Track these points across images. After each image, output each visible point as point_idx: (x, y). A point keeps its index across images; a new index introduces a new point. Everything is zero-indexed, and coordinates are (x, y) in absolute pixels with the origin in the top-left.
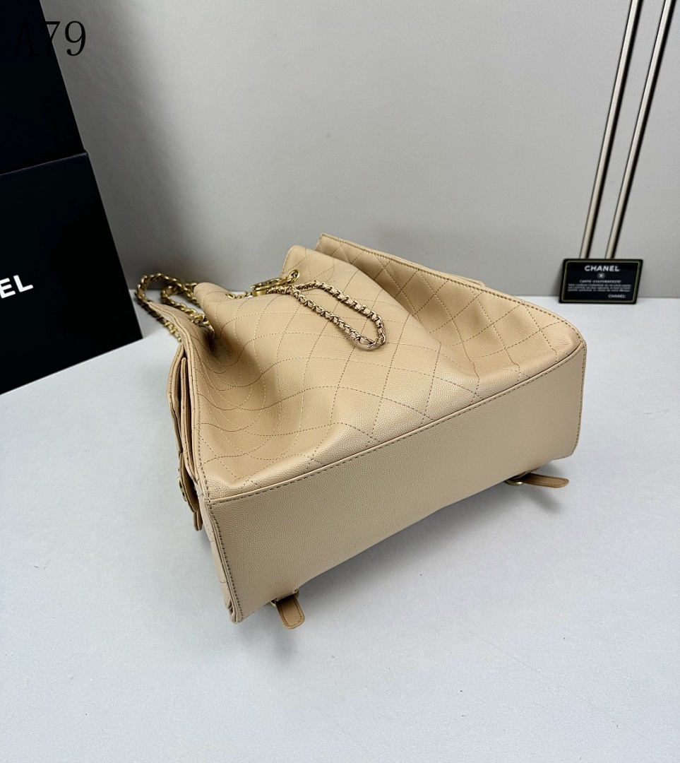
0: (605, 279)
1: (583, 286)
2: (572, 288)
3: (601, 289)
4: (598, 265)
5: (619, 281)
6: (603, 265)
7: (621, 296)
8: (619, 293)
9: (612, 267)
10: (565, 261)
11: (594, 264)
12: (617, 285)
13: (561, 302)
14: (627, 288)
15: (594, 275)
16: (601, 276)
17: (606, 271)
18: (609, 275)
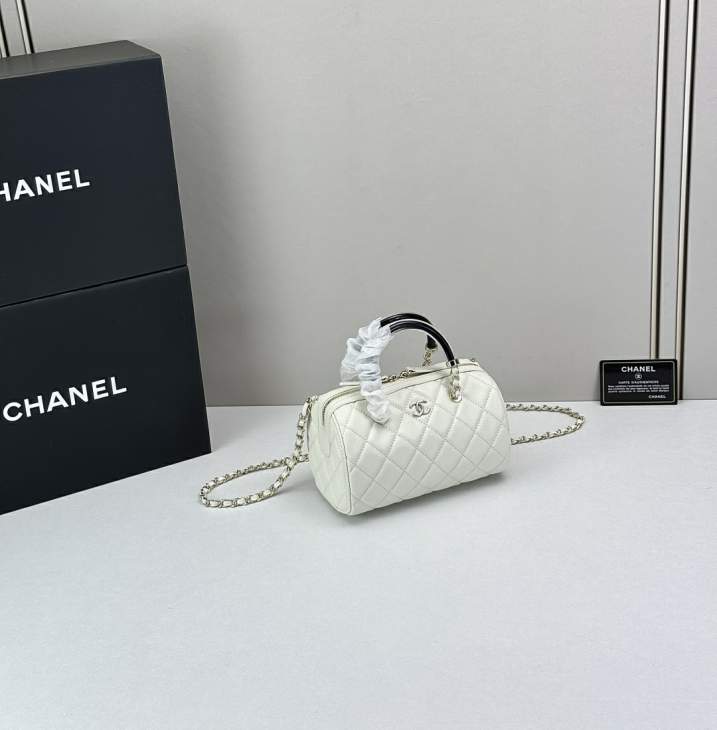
0: (642, 380)
2: (612, 389)
3: (640, 390)
4: (634, 366)
5: (657, 382)
6: (638, 365)
7: (661, 397)
8: (658, 394)
9: (647, 368)
10: (601, 362)
12: (656, 385)
13: (603, 404)
14: (666, 388)
15: (631, 376)
16: (639, 376)
17: (642, 372)
18: (646, 376)
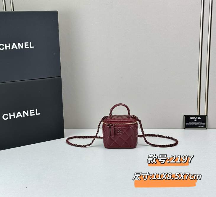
0: (197, 121)
1: (190, 124)
2: (187, 124)
3: (196, 124)
4: (194, 117)
5: (201, 122)
7: (202, 127)
9: (198, 118)
10: (184, 116)
11: (193, 117)
12: (200, 123)
13: (184, 129)
14: (204, 124)
15: (193, 120)
